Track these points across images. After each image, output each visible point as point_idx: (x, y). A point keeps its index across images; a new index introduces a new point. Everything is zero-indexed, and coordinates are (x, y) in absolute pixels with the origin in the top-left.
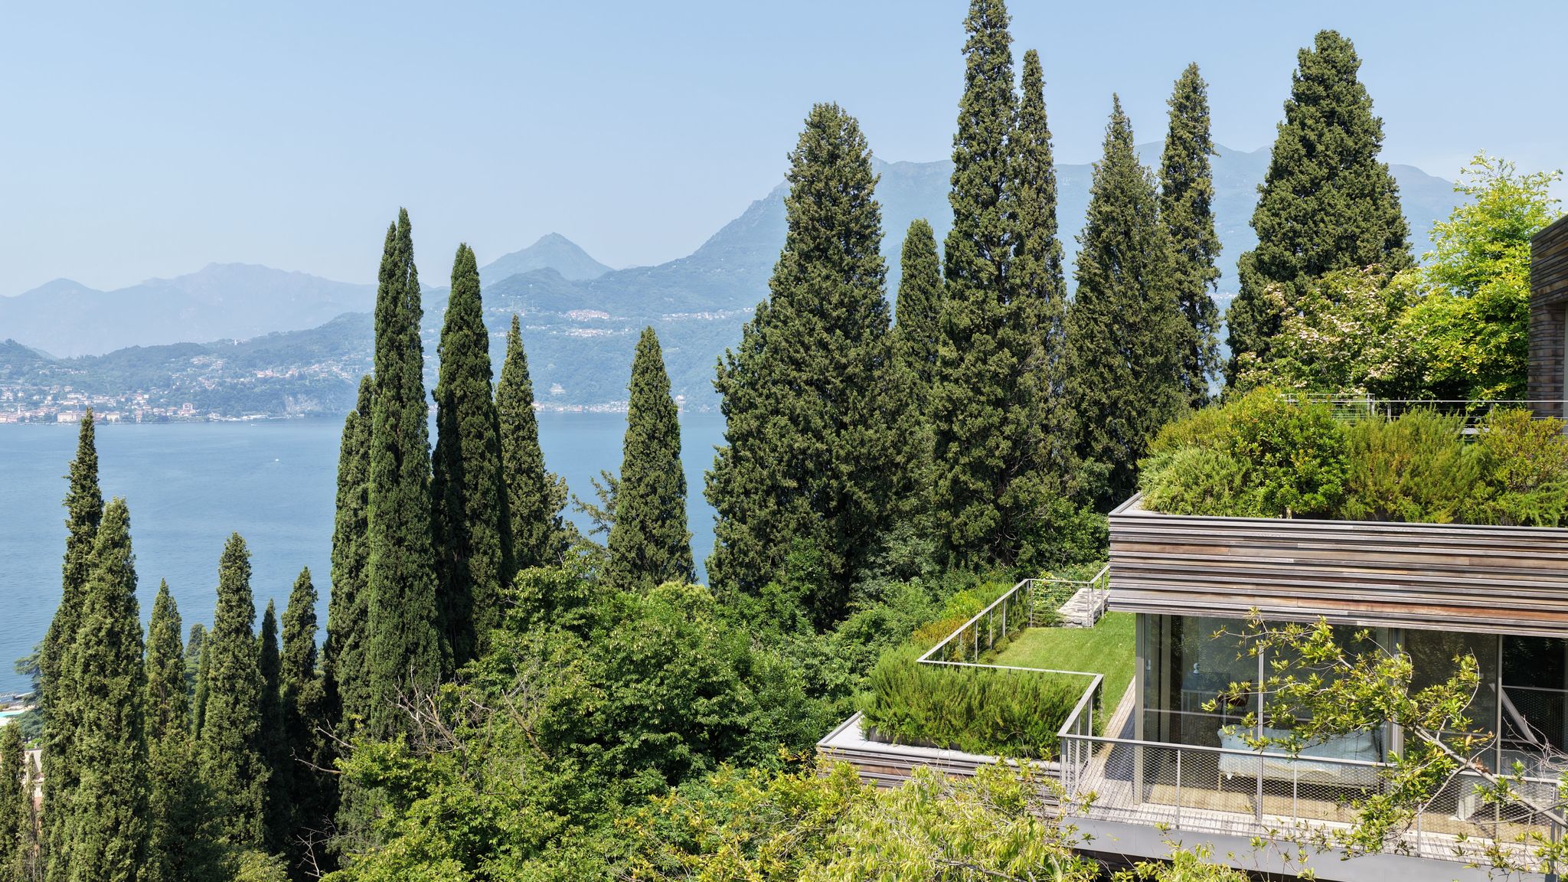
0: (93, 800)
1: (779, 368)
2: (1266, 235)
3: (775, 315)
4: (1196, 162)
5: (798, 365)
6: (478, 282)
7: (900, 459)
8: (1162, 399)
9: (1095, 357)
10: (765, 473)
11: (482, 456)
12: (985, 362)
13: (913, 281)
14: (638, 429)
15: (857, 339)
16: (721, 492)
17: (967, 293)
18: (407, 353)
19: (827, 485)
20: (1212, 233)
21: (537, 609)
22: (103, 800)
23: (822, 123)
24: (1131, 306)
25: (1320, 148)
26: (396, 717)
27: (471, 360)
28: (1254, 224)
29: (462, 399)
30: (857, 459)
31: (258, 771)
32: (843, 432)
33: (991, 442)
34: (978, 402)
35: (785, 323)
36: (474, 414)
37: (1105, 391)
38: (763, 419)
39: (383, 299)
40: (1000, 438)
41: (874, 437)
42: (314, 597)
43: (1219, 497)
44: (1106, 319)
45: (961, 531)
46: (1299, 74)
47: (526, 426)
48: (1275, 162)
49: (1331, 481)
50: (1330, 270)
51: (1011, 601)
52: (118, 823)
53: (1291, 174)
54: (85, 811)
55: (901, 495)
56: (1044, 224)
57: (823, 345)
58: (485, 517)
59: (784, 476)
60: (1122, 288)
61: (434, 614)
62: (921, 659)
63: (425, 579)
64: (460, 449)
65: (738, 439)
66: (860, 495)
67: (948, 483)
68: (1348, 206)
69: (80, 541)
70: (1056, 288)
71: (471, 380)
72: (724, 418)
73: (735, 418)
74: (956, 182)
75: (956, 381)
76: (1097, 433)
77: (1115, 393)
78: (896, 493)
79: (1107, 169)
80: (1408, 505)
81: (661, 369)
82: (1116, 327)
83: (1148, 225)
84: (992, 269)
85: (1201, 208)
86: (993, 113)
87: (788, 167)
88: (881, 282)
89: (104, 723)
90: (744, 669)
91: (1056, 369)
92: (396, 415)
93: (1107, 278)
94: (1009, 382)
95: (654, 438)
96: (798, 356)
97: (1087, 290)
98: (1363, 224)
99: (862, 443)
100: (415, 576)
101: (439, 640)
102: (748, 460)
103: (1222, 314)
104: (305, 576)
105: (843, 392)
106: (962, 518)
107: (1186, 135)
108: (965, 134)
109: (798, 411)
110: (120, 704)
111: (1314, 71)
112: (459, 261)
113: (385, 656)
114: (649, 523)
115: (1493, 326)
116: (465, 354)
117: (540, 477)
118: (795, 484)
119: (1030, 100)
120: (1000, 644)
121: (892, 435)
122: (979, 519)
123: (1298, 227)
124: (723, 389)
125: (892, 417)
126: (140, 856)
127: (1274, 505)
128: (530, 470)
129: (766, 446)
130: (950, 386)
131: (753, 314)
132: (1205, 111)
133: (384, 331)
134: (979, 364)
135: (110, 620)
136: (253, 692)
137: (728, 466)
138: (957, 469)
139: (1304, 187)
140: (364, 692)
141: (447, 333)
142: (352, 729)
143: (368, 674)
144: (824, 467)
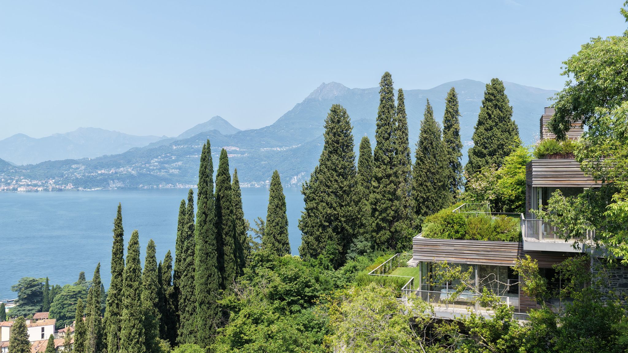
0: (128, 318)
1: (323, 188)
2: (476, 143)
3: (321, 170)
4: (454, 119)
5: (329, 187)
6: (228, 160)
7: (359, 216)
8: (443, 196)
9: (422, 183)
10: (318, 220)
11: (229, 215)
12: (386, 187)
13: (363, 157)
14: (273, 204)
15: (346, 179)
16: (304, 227)
17: (381, 166)
18: (209, 184)
19: (338, 225)
20: (460, 142)
21: (258, 263)
22: (130, 318)
23: (335, 111)
24: (433, 167)
25: (493, 116)
26: (205, 296)
27: (226, 185)
28: (473, 139)
29: (223, 197)
30: (347, 216)
31: (157, 315)
32: (342, 208)
33: (388, 212)
34: (384, 200)
35: (324, 173)
36: (226, 202)
37: (425, 193)
38: (318, 204)
39: (202, 167)
40: (391, 211)
41: (352, 210)
42: (171, 259)
43: (438, 234)
44: (425, 171)
45: (379, 239)
46: (486, 92)
47: (238, 204)
48: (479, 120)
49: (462, 232)
50: (496, 155)
51: (393, 259)
52: (134, 325)
53: (484, 124)
54: (125, 321)
55: (360, 227)
56: (405, 143)
57: (336, 181)
58: (229, 234)
59: (325, 221)
60: (430, 161)
61: (216, 264)
62: (369, 274)
63: (214, 254)
64: (222, 213)
65: (309, 210)
66: (347, 227)
67: (375, 224)
68: (501, 135)
69: (117, 242)
70: (409, 162)
71: (226, 191)
72: (305, 203)
73: (309, 203)
74: (377, 132)
75: (378, 193)
76: (422, 207)
77: (428, 194)
78: (358, 227)
79: (425, 123)
80: (479, 237)
81: (280, 184)
82: (428, 173)
83: (438, 141)
84: (388, 159)
85: (456, 133)
86: (388, 112)
87: (325, 124)
88: (354, 160)
89: (131, 295)
90: (317, 280)
91: (408, 188)
92: (206, 203)
93: (425, 157)
94: (394, 193)
95: (278, 207)
96: (328, 184)
97: (419, 161)
98: (506, 141)
100: (211, 253)
101: (218, 272)
102: (313, 217)
103: (463, 168)
104: (169, 253)
105: (342, 195)
106: (380, 235)
107: (451, 111)
108: (380, 118)
109: (329, 201)
110: (136, 290)
111: (491, 92)
112: (222, 154)
113: (202, 277)
114: (276, 235)
115: (518, 187)
116: (224, 183)
117: (243, 220)
118: (328, 224)
119: (400, 104)
120: (390, 271)
121: (357, 208)
122: (385, 235)
123: (486, 140)
124: (305, 194)
125: (357, 203)
126: (140, 335)
127: (450, 236)
128: (240, 219)
129: (319, 212)
130: (376, 194)
131: (314, 170)
132: (457, 102)
133: (202, 177)
134: (384, 188)
135: (133, 266)
136: (156, 289)
137: (306, 218)
138: (378, 220)
139: (488, 128)
140: (189, 290)
141: (218, 176)
142: (185, 302)
143: (190, 284)
144: (337, 219)
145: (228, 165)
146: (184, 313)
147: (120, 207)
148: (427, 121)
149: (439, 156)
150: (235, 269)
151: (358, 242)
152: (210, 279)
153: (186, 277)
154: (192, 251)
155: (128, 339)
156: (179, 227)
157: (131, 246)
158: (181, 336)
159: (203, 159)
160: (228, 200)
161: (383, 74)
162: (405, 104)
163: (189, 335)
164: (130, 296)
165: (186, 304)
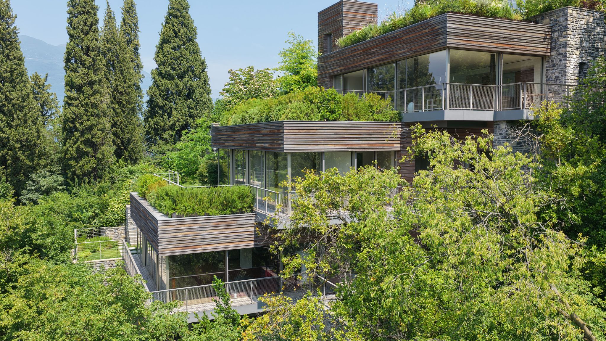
2: (160, 64)
4: (134, 33)
7: (38, 142)
12: (89, 99)
19: (7, 154)
20: (140, 61)
25: (180, 34)
28: (155, 60)
30: (21, 142)
33: (94, 132)
34: (87, 115)
45: (81, 169)
46: (170, 6)
48: (162, 37)
53: (170, 42)
55: (40, 158)
66: (23, 157)
67: (75, 149)
75: (77, 106)
78: (38, 157)
85: (136, 51)
93: (109, 73)
106: (81, 163)
107: (130, 23)
122: (88, 163)
123: (174, 61)
132: (136, 14)
138: (78, 143)
139: (175, 47)
151: (39, 177)
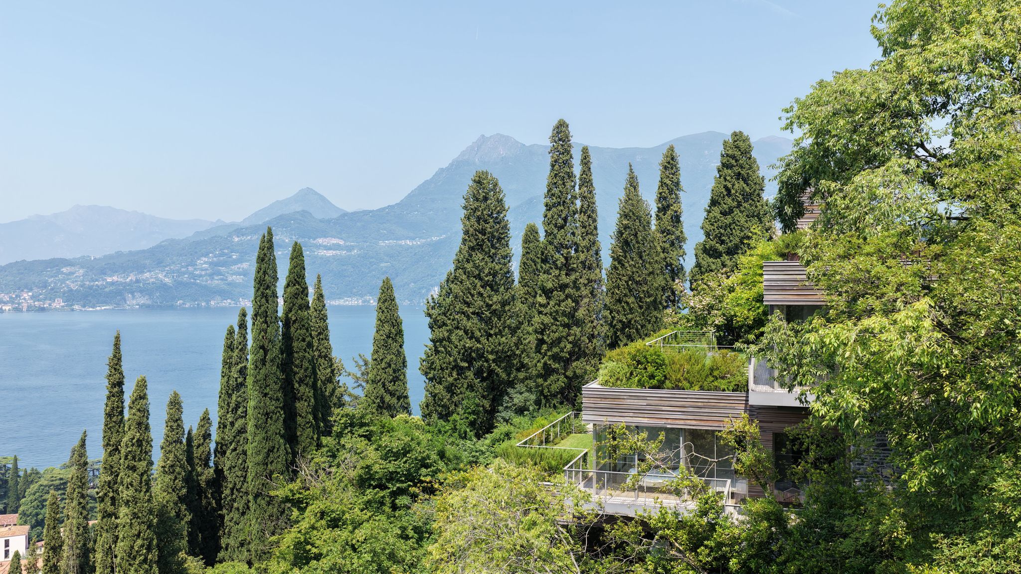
0: (128, 521)
1: (459, 306)
2: (708, 235)
3: (456, 278)
4: (673, 196)
5: (468, 304)
6: (303, 261)
7: (518, 352)
8: (654, 319)
9: (620, 298)
10: (451, 359)
11: (305, 350)
12: (559, 305)
13: (528, 256)
14: (381, 332)
15: (497, 291)
16: (429, 369)
17: (551, 271)
18: (270, 299)
19: (482, 365)
20: (682, 232)
21: (346, 427)
22: (133, 521)
23: (479, 181)
24: (637, 272)
25: (733, 191)
26: (263, 484)
27: (300, 301)
28: (702, 228)
29: (294, 322)
30: (497, 353)
31: (185, 516)
32: (490, 339)
33: (562, 345)
34: (556, 325)
35: (461, 282)
36: (301, 329)
37: (625, 315)
38: (450, 332)
39: (258, 272)
40: (567, 343)
41: (505, 341)
42: (210, 424)
44: (625, 278)
45: (548, 388)
46: (723, 153)
47: (323, 333)
48: (712, 197)
49: (659, 376)
50: (738, 254)
51: (563, 421)
52: (140, 533)
53: (720, 204)
55: (518, 370)
56: (591, 233)
57: (480, 295)
58: (306, 382)
59: (461, 360)
60: (633, 263)
61: (283, 432)
62: (518, 445)
63: (278, 414)
64: (293, 347)
65: (437, 341)
66: (498, 370)
67: (542, 365)
68: (746, 221)
69: (113, 396)
70: (598, 265)
71: (299, 311)
72: (430, 330)
73: (436, 330)
74: (546, 216)
75: (546, 314)
76: (621, 337)
77: (630, 316)
78: (516, 369)
79: (626, 201)
80: (685, 384)
81: (393, 300)
82: (630, 282)
83: (645, 230)
84: (563, 260)
85: (676, 219)
86: (564, 184)
87: (463, 202)
88: (509, 262)
89: (134, 484)
90: (442, 455)
91: (597, 306)
92: (266, 331)
93: (626, 257)
94: (571, 315)
95: (390, 337)
96: (468, 300)
97: (616, 263)
99: (500, 344)
100: (273, 413)
101: (285, 445)
102: (443, 353)
103: (687, 274)
104: (206, 413)
105: (490, 318)
106: (549, 382)
107: (669, 182)
108: (550, 193)
109: (468, 328)
110: (142, 475)
111: (730, 152)
112: (294, 250)
113: (258, 453)
114: (387, 383)
115: (758, 305)
116: (297, 298)
117: (331, 360)
118: (467, 365)
119: (584, 171)
120: (556, 441)
121: (515, 339)
122: (557, 382)
123: (722, 231)
124: (430, 315)
125: (513, 331)
126: (149, 549)
127: (641, 384)
128: (326, 356)
129: (452, 346)
130: (542, 317)
131: (445, 277)
132: (678, 170)
133: (259, 288)
134: (556, 306)
135: (138, 434)
136: (183, 474)
137: (432, 355)
138: (546, 358)
139: (725, 211)
140: (239, 473)
141: (287, 287)
142: (232, 494)
143: (241, 464)
144: (481, 356)
145: (304, 269)
146: (231, 511)
147: (117, 338)
148: (629, 199)
149: (648, 255)
150: (315, 439)
151: (516, 393)
152: (271, 456)
153: (234, 453)
154: (245, 409)
155: (129, 557)
156: (224, 370)
157: (133, 403)
158: (227, 549)
159: (261, 259)
160: (303, 326)
161: (555, 123)
162: (592, 170)
163: (238, 547)
164: (132, 486)
165: (234, 496)
